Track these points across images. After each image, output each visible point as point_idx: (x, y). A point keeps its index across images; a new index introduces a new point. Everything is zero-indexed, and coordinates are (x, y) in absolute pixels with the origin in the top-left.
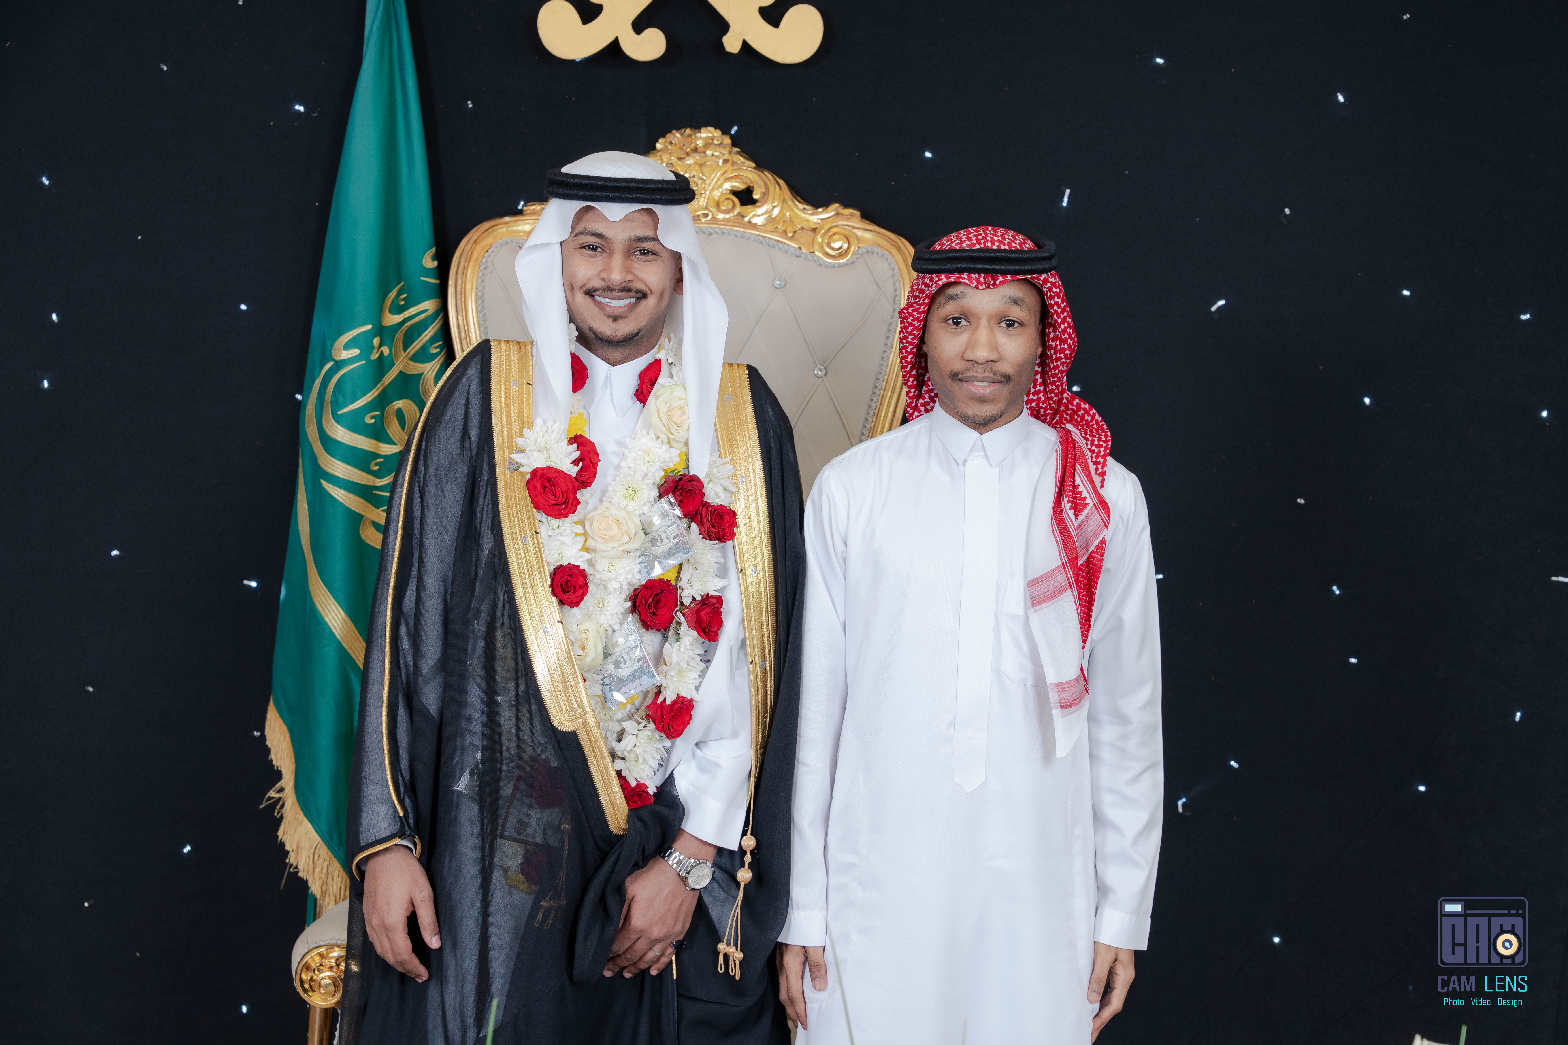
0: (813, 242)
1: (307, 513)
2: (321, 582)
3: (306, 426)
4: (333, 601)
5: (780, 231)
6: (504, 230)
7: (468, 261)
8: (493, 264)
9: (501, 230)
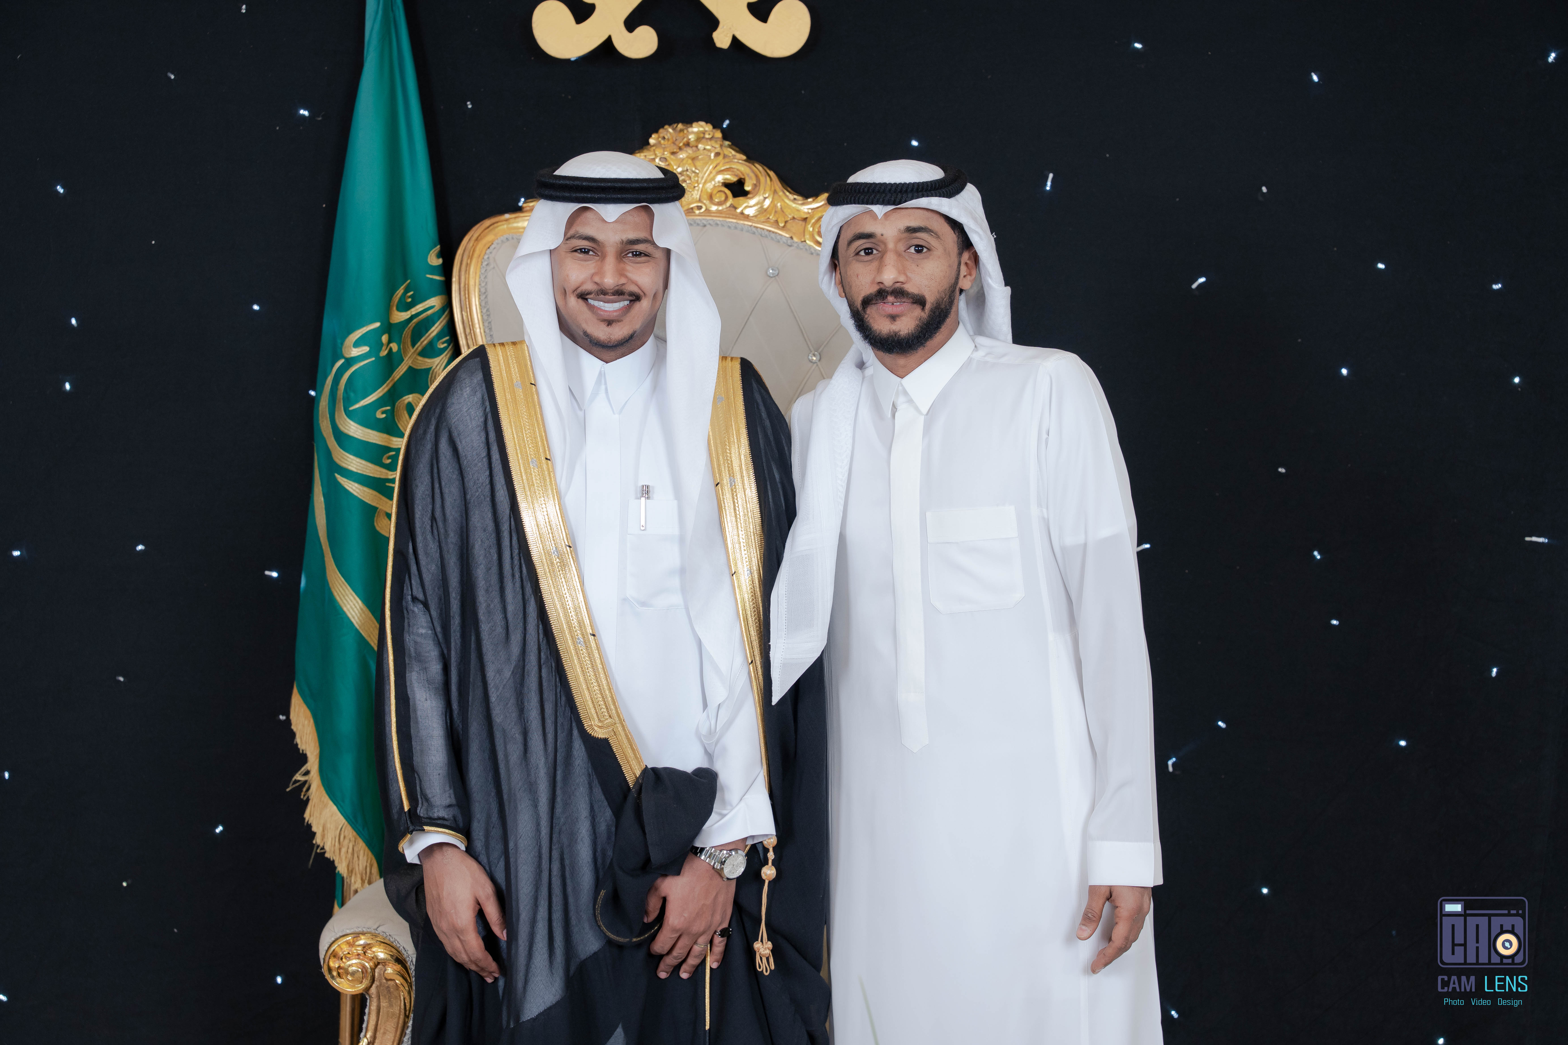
0: (804, 232)
1: (324, 506)
2: (338, 573)
3: (320, 422)
4: (351, 591)
5: (772, 221)
6: (504, 227)
7: (471, 258)
8: (495, 260)
9: (502, 227)
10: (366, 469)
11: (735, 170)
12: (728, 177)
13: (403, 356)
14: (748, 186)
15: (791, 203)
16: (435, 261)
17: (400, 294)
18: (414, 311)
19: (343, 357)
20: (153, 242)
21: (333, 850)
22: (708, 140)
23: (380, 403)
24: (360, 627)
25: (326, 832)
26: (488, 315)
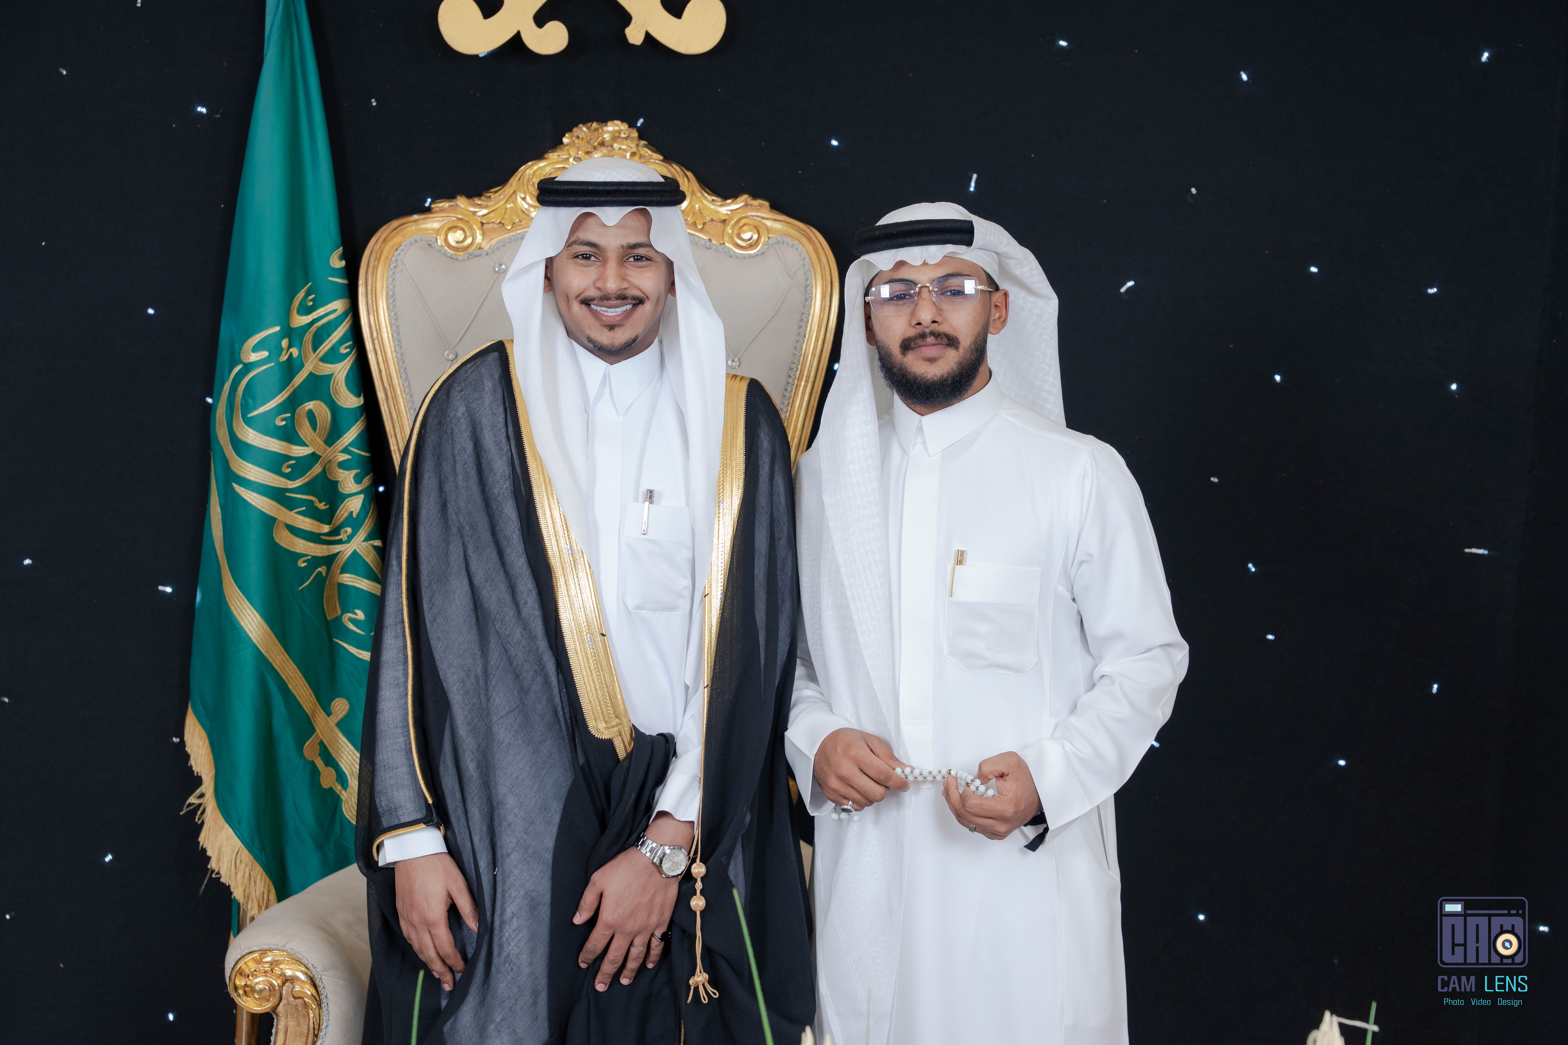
0: (723, 234)
1: (221, 517)
2: (234, 583)
3: (218, 430)
4: (249, 605)
6: (413, 228)
7: (378, 260)
8: (403, 263)
9: (410, 229)
10: (266, 478)
13: (304, 361)
15: (709, 205)
16: (338, 263)
17: (301, 297)
18: (316, 315)
19: (242, 362)
20: (43, 244)
21: (228, 874)
22: (624, 140)
23: (280, 409)
24: (258, 643)
25: (221, 856)
26: (396, 319)
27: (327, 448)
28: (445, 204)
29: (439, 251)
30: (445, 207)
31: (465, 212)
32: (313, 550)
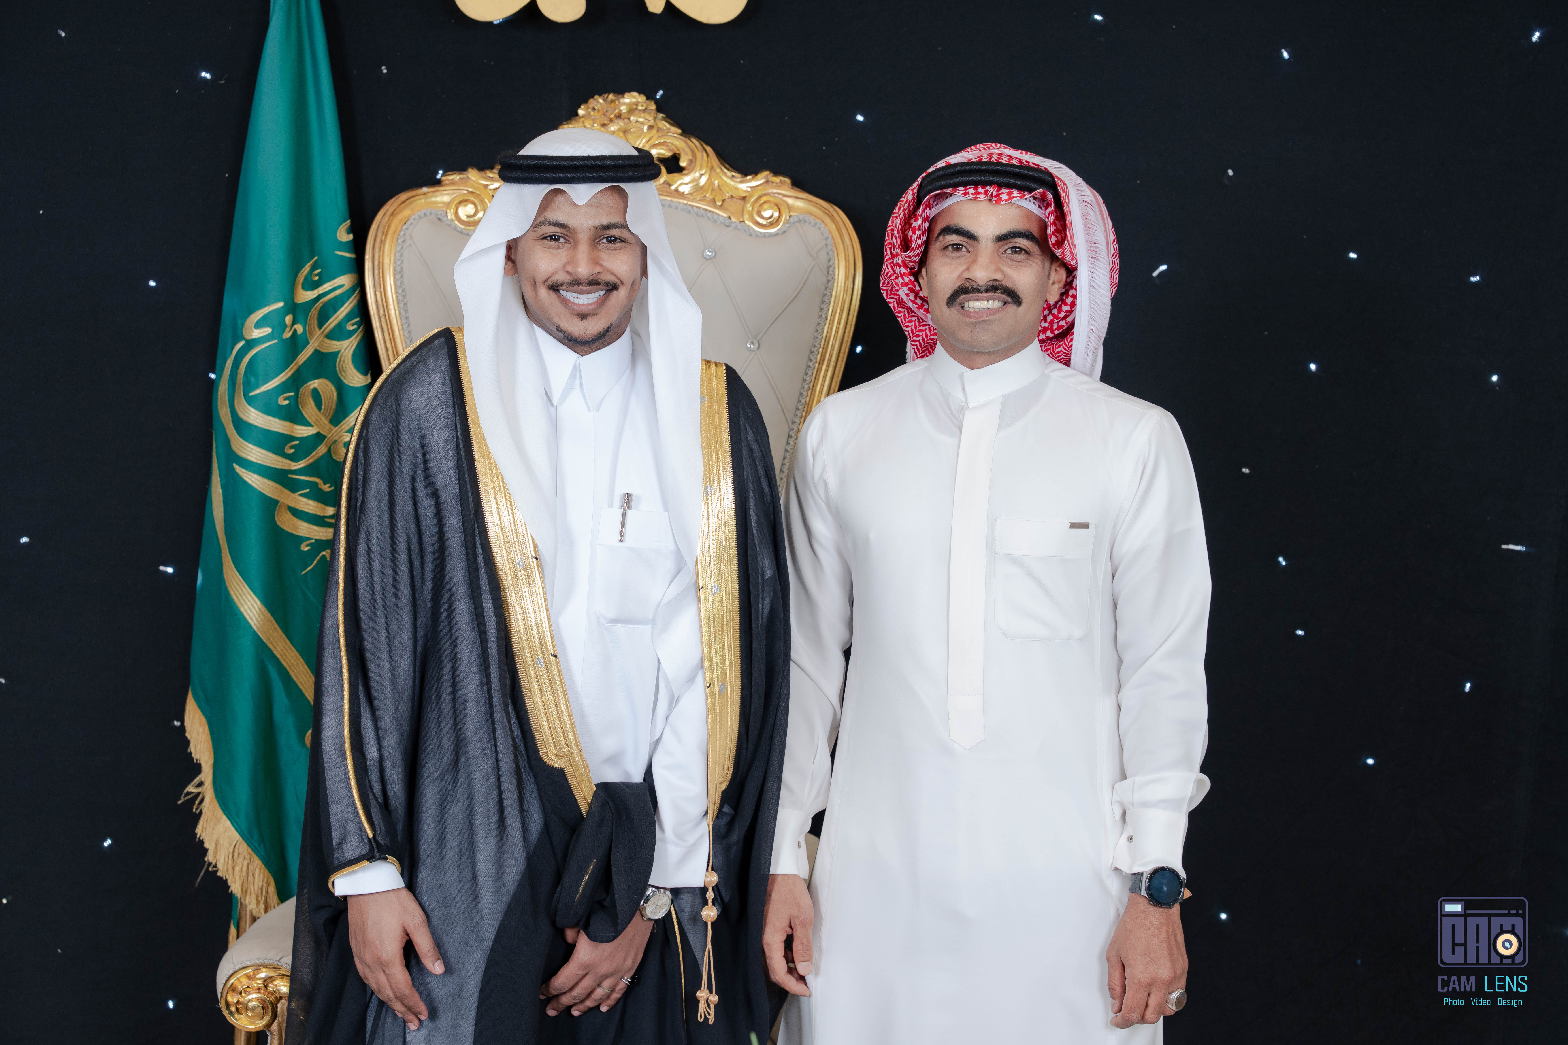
0: (743, 211)
1: (222, 498)
2: (235, 570)
3: (219, 407)
4: (249, 590)
5: (709, 199)
6: (422, 201)
7: (386, 234)
8: (411, 237)
9: (419, 202)
10: (267, 459)
11: (670, 144)
12: (662, 151)
13: (308, 337)
14: (684, 162)
15: (729, 181)
16: (345, 237)
17: (306, 272)
18: (321, 290)
19: (244, 339)
20: (41, 212)
21: (226, 868)
22: (641, 112)
23: (283, 388)
24: (258, 629)
25: (219, 849)
26: (404, 296)
27: (333, 428)
28: (456, 177)
29: (449, 225)
30: (455, 179)
31: (477, 185)
32: (317, 533)
